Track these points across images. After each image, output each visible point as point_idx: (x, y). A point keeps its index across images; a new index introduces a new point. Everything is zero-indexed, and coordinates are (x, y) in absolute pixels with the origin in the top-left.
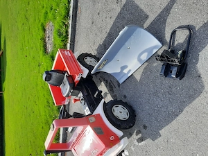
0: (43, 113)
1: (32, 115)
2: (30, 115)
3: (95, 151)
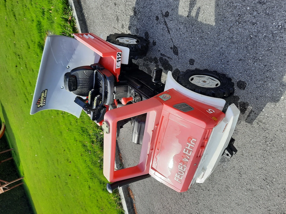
0: (82, 166)
1: (69, 181)
2: (67, 183)
3: (190, 145)
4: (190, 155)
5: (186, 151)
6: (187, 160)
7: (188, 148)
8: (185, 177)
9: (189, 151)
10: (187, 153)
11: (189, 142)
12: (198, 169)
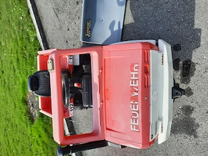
3: (134, 73)
4: (137, 85)
5: (132, 83)
6: (136, 94)
7: (134, 78)
8: (141, 118)
9: (135, 80)
10: (134, 85)
11: (133, 71)
12: (151, 107)
